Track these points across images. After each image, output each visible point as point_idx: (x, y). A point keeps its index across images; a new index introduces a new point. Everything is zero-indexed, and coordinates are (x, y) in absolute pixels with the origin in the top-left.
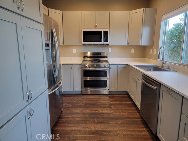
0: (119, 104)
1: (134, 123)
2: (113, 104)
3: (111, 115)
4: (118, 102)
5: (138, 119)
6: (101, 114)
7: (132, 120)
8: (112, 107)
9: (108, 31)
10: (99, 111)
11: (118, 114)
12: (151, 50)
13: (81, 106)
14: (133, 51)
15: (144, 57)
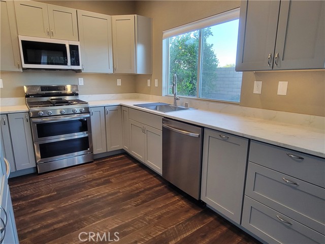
0: (120, 172)
1: (159, 194)
2: (111, 176)
3: (119, 194)
4: (117, 170)
5: (160, 186)
6: (100, 198)
7: (153, 190)
8: (113, 180)
9: (77, 46)
10: (92, 195)
11: (128, 189)
12: (149, 81)
13: (51, 196)
14: (119, 83)
15: (135, 91)
